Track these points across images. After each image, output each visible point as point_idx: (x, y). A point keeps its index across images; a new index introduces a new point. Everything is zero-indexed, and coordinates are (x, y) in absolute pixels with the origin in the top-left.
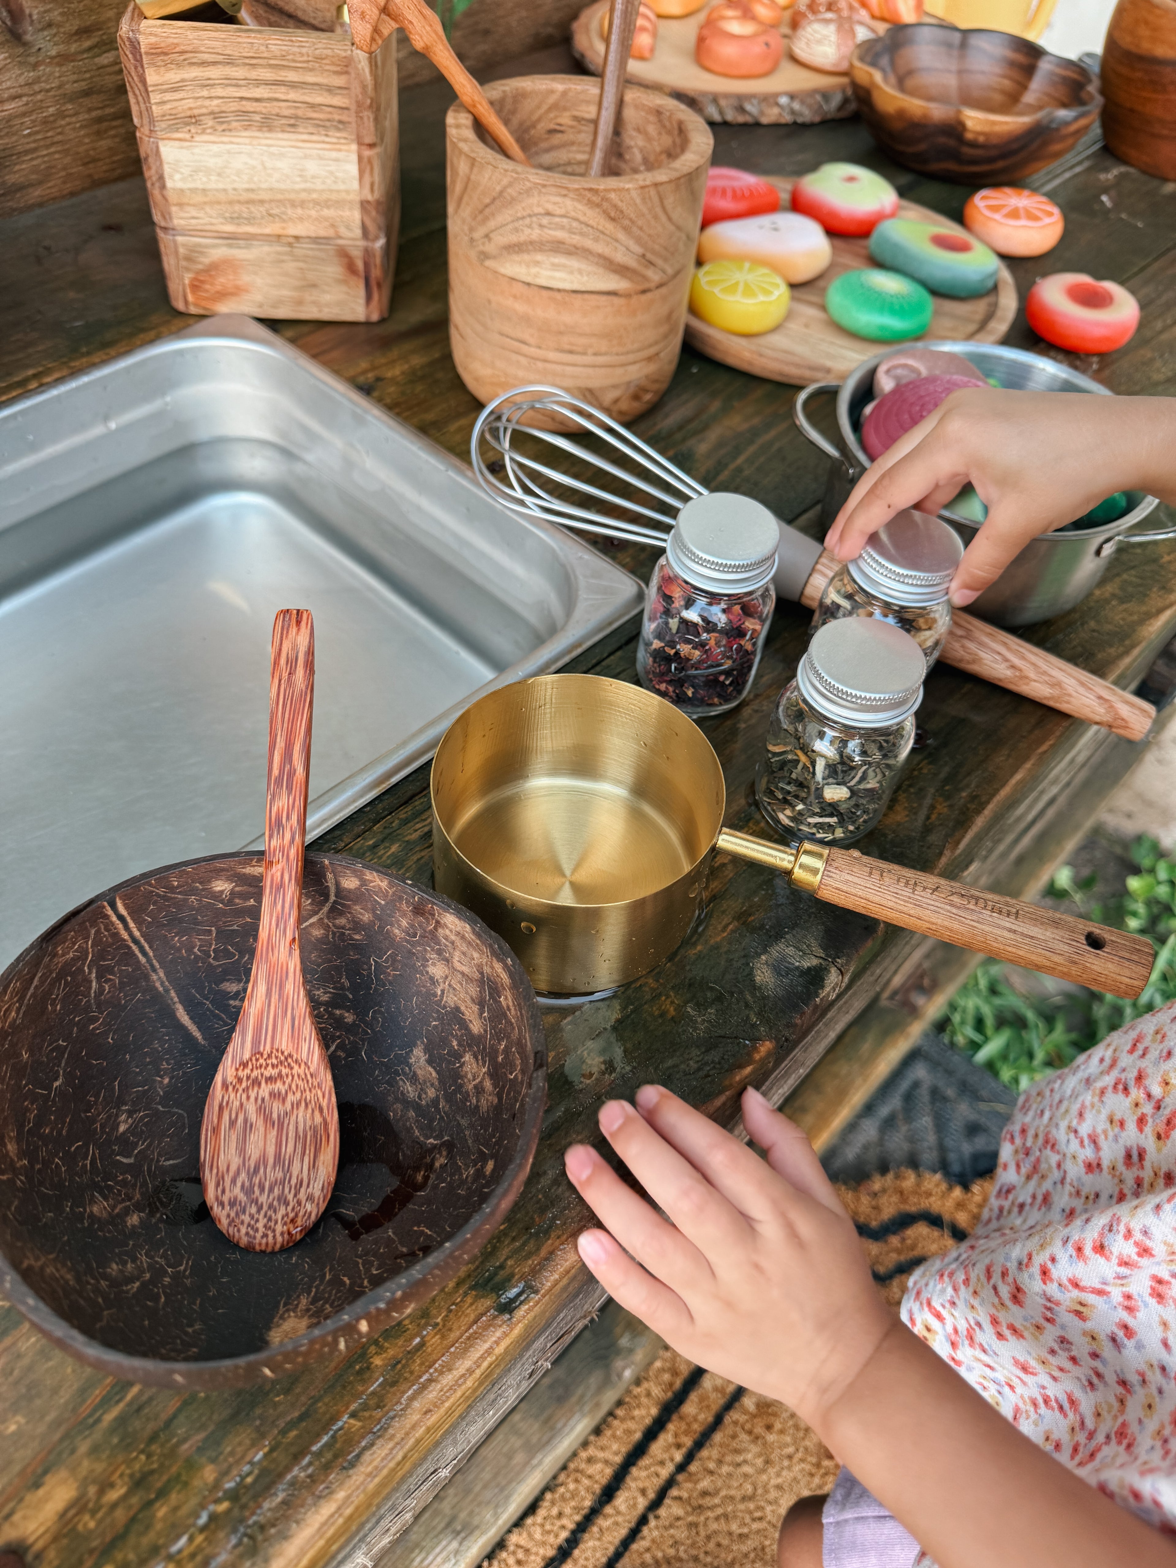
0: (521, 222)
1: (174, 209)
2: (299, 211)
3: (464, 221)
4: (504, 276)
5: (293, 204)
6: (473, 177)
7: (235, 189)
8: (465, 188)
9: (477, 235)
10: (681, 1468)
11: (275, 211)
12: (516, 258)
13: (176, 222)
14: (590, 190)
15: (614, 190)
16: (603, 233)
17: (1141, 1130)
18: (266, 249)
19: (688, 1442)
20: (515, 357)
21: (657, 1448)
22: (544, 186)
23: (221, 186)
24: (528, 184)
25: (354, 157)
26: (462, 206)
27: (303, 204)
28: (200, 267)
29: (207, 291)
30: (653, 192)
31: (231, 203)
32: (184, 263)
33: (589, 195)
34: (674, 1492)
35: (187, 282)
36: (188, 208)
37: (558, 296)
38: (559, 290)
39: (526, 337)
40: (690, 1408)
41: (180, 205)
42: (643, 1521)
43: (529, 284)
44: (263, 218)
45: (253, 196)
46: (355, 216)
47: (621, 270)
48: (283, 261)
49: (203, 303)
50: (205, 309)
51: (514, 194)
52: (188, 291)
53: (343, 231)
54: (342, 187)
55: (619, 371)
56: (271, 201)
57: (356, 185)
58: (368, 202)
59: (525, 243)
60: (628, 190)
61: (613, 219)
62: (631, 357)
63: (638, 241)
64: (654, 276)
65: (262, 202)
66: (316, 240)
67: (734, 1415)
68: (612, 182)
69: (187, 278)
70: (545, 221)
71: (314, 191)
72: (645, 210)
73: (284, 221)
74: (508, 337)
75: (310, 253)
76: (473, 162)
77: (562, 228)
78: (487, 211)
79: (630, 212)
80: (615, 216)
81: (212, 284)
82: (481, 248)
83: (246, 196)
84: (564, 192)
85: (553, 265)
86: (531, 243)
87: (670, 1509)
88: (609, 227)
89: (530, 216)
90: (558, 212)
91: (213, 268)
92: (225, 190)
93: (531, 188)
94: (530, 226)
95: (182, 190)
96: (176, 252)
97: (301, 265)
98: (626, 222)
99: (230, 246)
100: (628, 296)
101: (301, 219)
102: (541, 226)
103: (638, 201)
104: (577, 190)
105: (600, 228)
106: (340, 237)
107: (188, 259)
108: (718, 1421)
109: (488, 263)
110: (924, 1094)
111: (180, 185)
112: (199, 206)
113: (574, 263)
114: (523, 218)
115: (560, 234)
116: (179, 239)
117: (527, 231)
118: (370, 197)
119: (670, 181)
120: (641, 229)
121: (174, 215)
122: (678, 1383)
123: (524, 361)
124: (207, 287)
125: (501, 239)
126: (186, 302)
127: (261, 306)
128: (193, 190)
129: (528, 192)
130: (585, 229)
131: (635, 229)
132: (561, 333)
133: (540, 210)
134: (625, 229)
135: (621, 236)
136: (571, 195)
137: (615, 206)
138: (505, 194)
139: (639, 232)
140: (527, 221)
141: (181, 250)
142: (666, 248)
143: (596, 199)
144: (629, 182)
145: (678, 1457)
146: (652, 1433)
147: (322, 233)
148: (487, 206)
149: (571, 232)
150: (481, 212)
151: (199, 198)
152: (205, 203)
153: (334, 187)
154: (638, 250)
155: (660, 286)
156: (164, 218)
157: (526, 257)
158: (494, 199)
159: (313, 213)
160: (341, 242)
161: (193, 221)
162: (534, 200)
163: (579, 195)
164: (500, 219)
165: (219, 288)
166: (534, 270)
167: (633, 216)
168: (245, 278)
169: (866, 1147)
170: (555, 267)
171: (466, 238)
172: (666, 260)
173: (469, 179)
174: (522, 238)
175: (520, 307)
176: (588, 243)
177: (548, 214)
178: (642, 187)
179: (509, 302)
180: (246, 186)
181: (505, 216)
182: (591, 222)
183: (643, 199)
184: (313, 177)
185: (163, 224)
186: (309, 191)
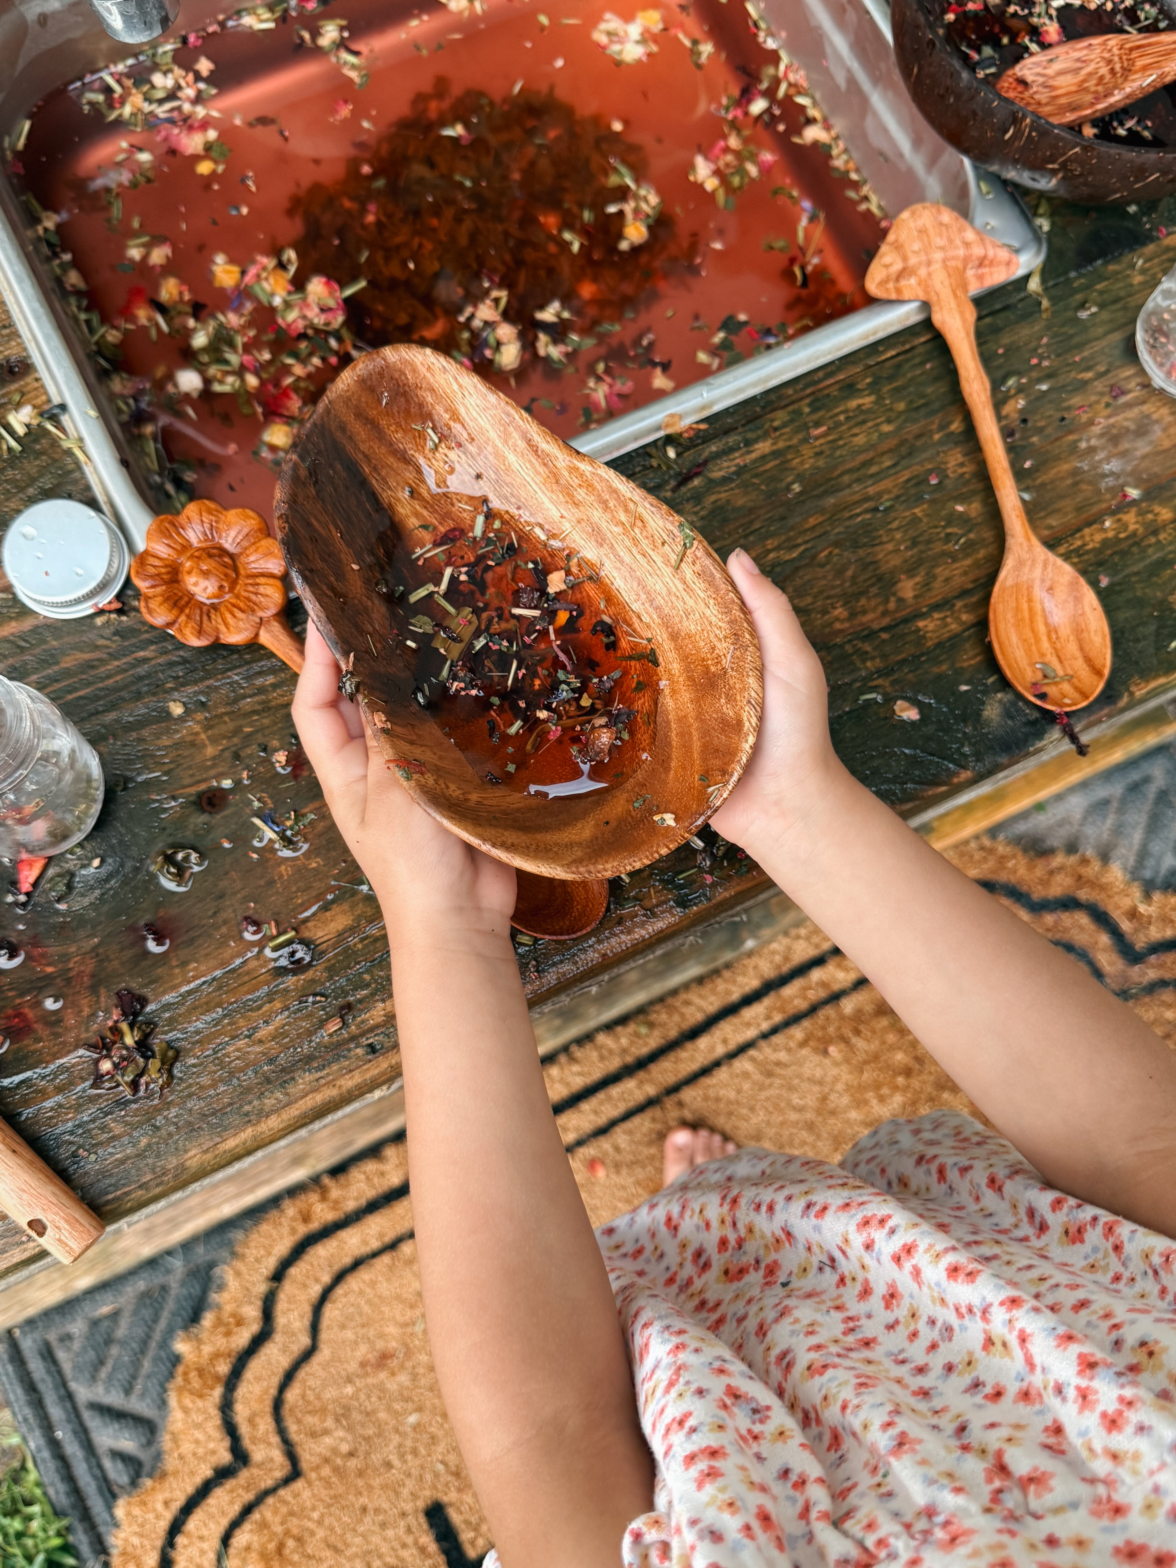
10: (765, 1036)
17: (809, 1349)
19: (778, 1018)
21: (749, 1013)
34: (752, 1052)
40: (789, 991)
42: (717, 1064)
67: (829, 1011)
87: (742, 1064)
108: (813, 1009)
110: (1152, 791)
122: (786, 969)
145: (765, 1026)
146: (749, 999)
169: (1064, 822)
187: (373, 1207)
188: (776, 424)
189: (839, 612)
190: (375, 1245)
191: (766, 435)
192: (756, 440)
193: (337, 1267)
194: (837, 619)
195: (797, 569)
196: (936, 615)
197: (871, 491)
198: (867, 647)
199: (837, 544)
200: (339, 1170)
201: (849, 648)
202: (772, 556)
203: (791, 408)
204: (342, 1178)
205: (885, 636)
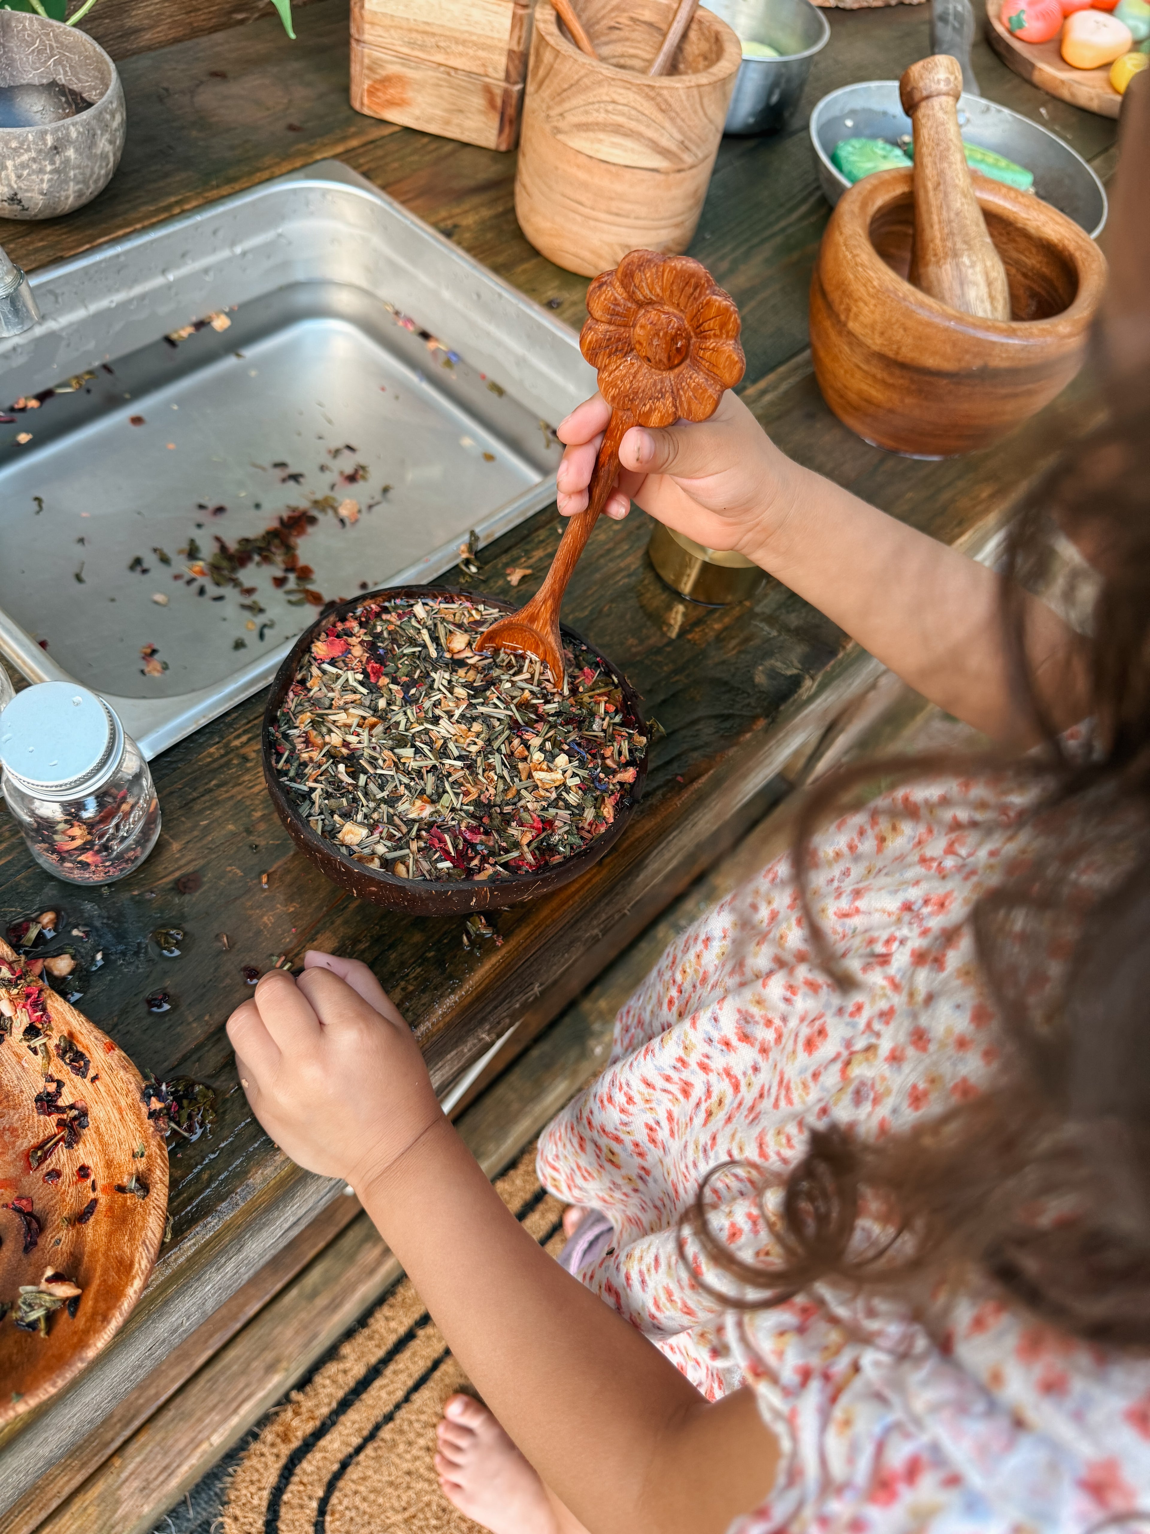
0: (591, 107)
1: (367, 27)
2: (461, 48)
3: (543, 100)
4: (571, 148)
5: (457, 41)
6: (556, 66)
7: (415, 20)
8: (547, 75)
9: (553, 113)
11: (442, 44)
12: (584, 135)
13: (366, 37)
14: (649, 86)
15: (666, 88)
16: (654, 121)
18: (430, 73)
20: (572, 215)
22: (613, 79)
23: (406, 16)
24: (601, 77)
25: (510, 14)
26: (544, 87)
27: (464, 43)
28: (378, 77)
29: (379, 98)
30: (695, 92)
31: (410, 30)
32: (366, 71)
33: (647, 90)
35: (366, 87)
36: (378, 28)
37: (613, 169)
38: (614, 164)
39: (583, 199)
41: (372, 24)
43: (591, 157)
44: (432, 47)
45: (428, 28)
46: (502, 61)
47: (664, 152)
48: (441, 86)
49: (375, 107)
50: (375, 112)
51: (589, 84)
52: (366, 94)
53: (490, 71)
54: (496, 35)
55: (653, 233)
56: (441, 35)
57: (506, 36)
58: (514, 52)
59: (591, 124)
60: (677, 89)
61: (663, 111)
62: (663, 223)
63: (680, 130)
64: (688, 159)
65: (434, 35)
66: (469, 73)
68: (666, 81)
69: (367, 84)
70: (610, 107)
71: (475, 34)
72: (688, 105)
73: (448, 53)
74: (568, 198)
75: (463, 84)
76: (557, 53)
77: (623, 114)
78: (565, 95)
79: (676, 106)
80: (665, 109)
81: (385, 93)
82: (555, 124)
83: (422, 27)
84: (629, 86)
85: (613, 143)
86: (597, 124)
88: (659, 116)
89: (599, 102)
90: (622, 101)
91: (387, 81)
92: (408, 19)
93: (602, 80)
94: (598, 111)
95: (375, 13)
96: (362, 62)
97: (454, 92)
98: (673, 114)
99: (403, 65)
100: (666, 173)
101: (461, 55)
102: (607, 111)
103: (684, 98)
104: (639, 85)
105: (653, 117)
106: (487, 76)
107: (370, 69)
109: (560, 137)
111: (375, 8)
112: (387, 28)
113: (628, 143)
114: (593, 103)
115: (621, 120)
116: (366, 51)
117: (595, 114)
118: (516, 48)
119: (710, 84)
120: (683, 120)
121: (366, 31)
123: (579, 218)
124: (380, 94)
125: (574, 118)
126: (362, 104)
127: (418, 119)
128: (384, 15)
129: (600, 83)
130: (641, 117)
131: (678, 121)
132: (611, 199)
133: (608, 99)
134: (672, 120)
135: (668, 124)
136: (634, 89)
137: (666, 101)
138: (581, 83)
139: (681, 123)
140: (596, 106)
141: (366, 61)
142: (699, 137)
143: (652, 94)
144: (680, 81)
147: (475, 69)
148: (565, 90)
149: (630, 118)
150: (559, 95)
151: (388, 22)
152: (391, 27)
153: (490, 34)
154: (679, 137)
155: (692, 167)
156: (358, 31)
157: (591, 135)
158: (572, 86)
159: (471, 52)
160: (487, 80)
161: (380, 39)
162: (603, 90)
163: (639, 89)
164: (574, 102)
165: (388, 97)
166: (597, 146)
167: (678, 110)
168: (410, 94)
170: (614, 145)
171: (543, 115)
172: (698, 146)
173: (552, 67)
174: (590, 119)
175: (582, 175)
176: (642, 129)
177: (614, 102)
178: (688, 88)
179: (573, 170)
180: (425, 20)
181: (578, 100)
182: (646, 112)
183: (688, 97)
184: (476, 23)
185: (357, 36)
186: (471, 34)
187: (344, 1405)
188: (541, 538)
189: (631, 641)
190: (356, 1441)
191: (536, 548)
192: (533, 549)
193: (327, 1477)
194: (632, 646)
195: (592, 621)
196: (697, 630)
197: (622, 565)
198: (659, 658)
199: (612, 601)
200: (304, 1383)
201: (647, 662)
202: (571, 617)
203: (548, 527)
204: (308, 1389)
205: (668, 649)
